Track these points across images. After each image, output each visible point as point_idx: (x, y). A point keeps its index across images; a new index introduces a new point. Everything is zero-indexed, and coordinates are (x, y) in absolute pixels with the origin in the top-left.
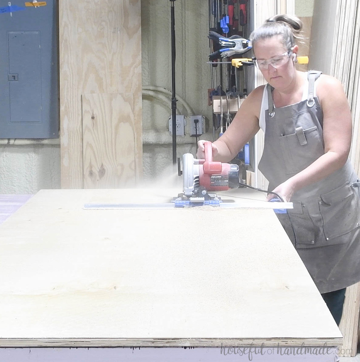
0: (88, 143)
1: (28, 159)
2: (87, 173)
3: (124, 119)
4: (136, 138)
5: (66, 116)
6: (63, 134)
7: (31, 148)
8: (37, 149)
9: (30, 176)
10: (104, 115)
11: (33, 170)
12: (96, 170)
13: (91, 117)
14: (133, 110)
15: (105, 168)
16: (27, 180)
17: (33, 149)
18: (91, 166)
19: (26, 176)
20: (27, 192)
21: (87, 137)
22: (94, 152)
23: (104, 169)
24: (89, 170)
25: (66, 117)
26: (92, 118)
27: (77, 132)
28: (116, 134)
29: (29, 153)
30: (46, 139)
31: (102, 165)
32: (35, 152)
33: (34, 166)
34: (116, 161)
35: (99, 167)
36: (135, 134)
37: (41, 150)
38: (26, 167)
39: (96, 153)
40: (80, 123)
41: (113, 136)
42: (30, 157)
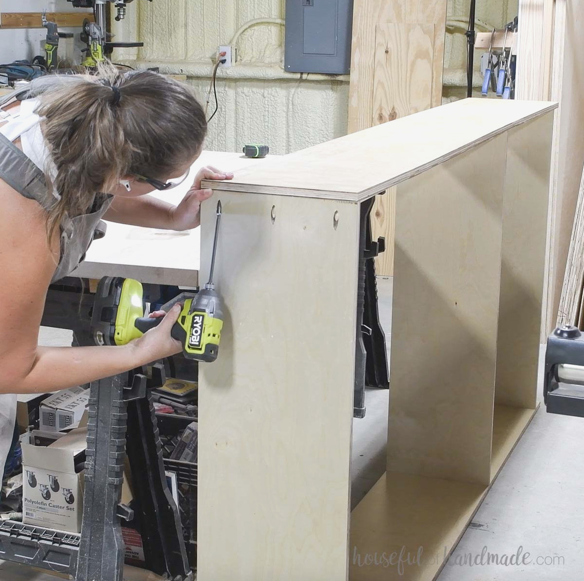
0: (379, 81)
1: (325, 97)
2: (376, 116)
3: (421, 54)
4: (434, 78)
5: (358, 48)
6: (353, 69)
7: (328, 84)
8: (335, 87)
9: (326, 117)
10: (399, 50)
11: (329, 109)
12: (386, 114)
13: (384, 52)
14: (434, 45)
15: (397, 112)
16: (322, 121)
17: (330, 86)
18: (381, 109)
19: (321, 117)
20: (322, 135)
21: (379, 73)
22: (385, 92)
23: (395, 112)
24: (378, 112)
25: (357, 50)
26: (386, 52)
27: (369, 69)
28: (412, 71)
29: (326, 91)
30: (341, 75)
31: (393, 108)
32: (332, 89)
33: (331, 105)
34: (410, 103)
35: (390, 109)
36: (434, 73)
37: (339, 88)
38: (322, 106)
39: (388, 94)
40: (372, 58)
41: (408, 75)
42: (327, 95)
